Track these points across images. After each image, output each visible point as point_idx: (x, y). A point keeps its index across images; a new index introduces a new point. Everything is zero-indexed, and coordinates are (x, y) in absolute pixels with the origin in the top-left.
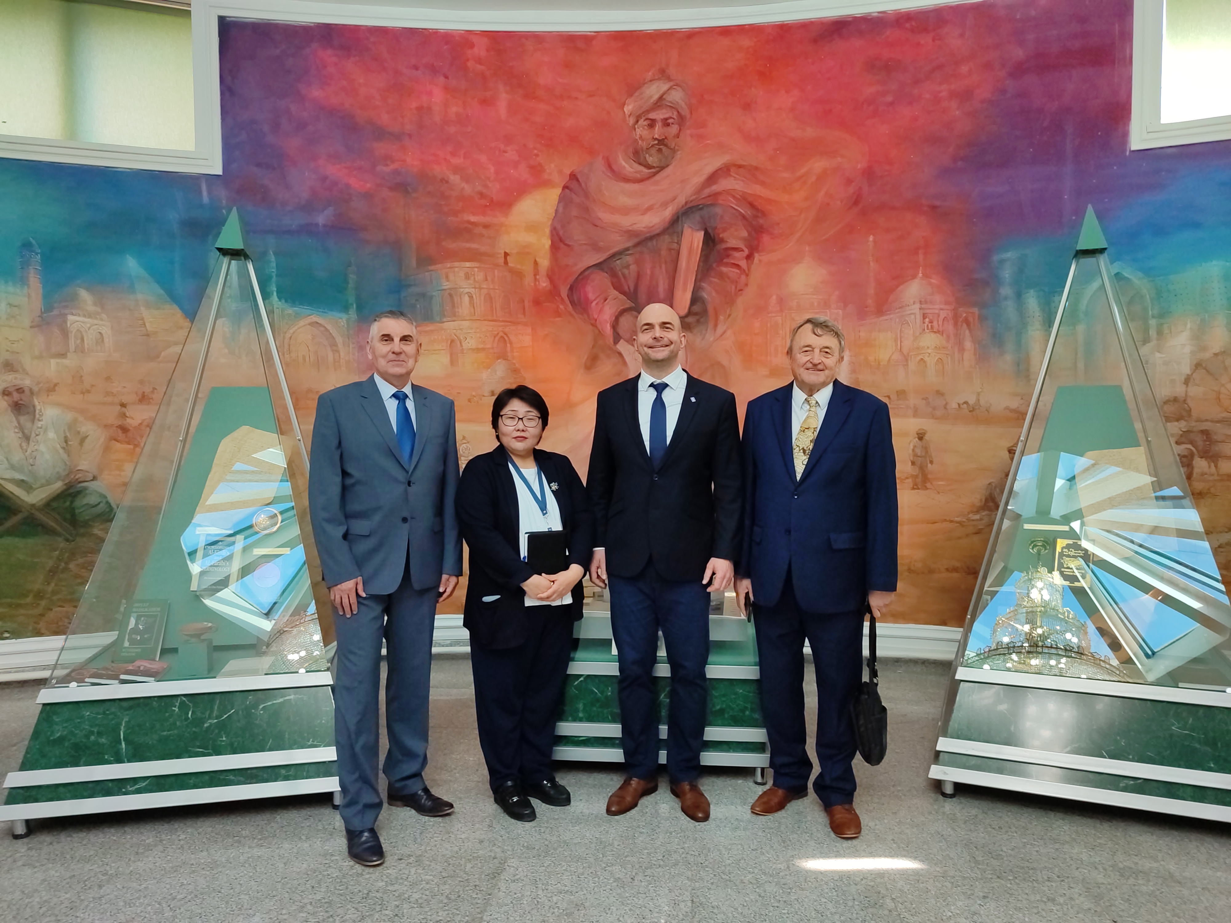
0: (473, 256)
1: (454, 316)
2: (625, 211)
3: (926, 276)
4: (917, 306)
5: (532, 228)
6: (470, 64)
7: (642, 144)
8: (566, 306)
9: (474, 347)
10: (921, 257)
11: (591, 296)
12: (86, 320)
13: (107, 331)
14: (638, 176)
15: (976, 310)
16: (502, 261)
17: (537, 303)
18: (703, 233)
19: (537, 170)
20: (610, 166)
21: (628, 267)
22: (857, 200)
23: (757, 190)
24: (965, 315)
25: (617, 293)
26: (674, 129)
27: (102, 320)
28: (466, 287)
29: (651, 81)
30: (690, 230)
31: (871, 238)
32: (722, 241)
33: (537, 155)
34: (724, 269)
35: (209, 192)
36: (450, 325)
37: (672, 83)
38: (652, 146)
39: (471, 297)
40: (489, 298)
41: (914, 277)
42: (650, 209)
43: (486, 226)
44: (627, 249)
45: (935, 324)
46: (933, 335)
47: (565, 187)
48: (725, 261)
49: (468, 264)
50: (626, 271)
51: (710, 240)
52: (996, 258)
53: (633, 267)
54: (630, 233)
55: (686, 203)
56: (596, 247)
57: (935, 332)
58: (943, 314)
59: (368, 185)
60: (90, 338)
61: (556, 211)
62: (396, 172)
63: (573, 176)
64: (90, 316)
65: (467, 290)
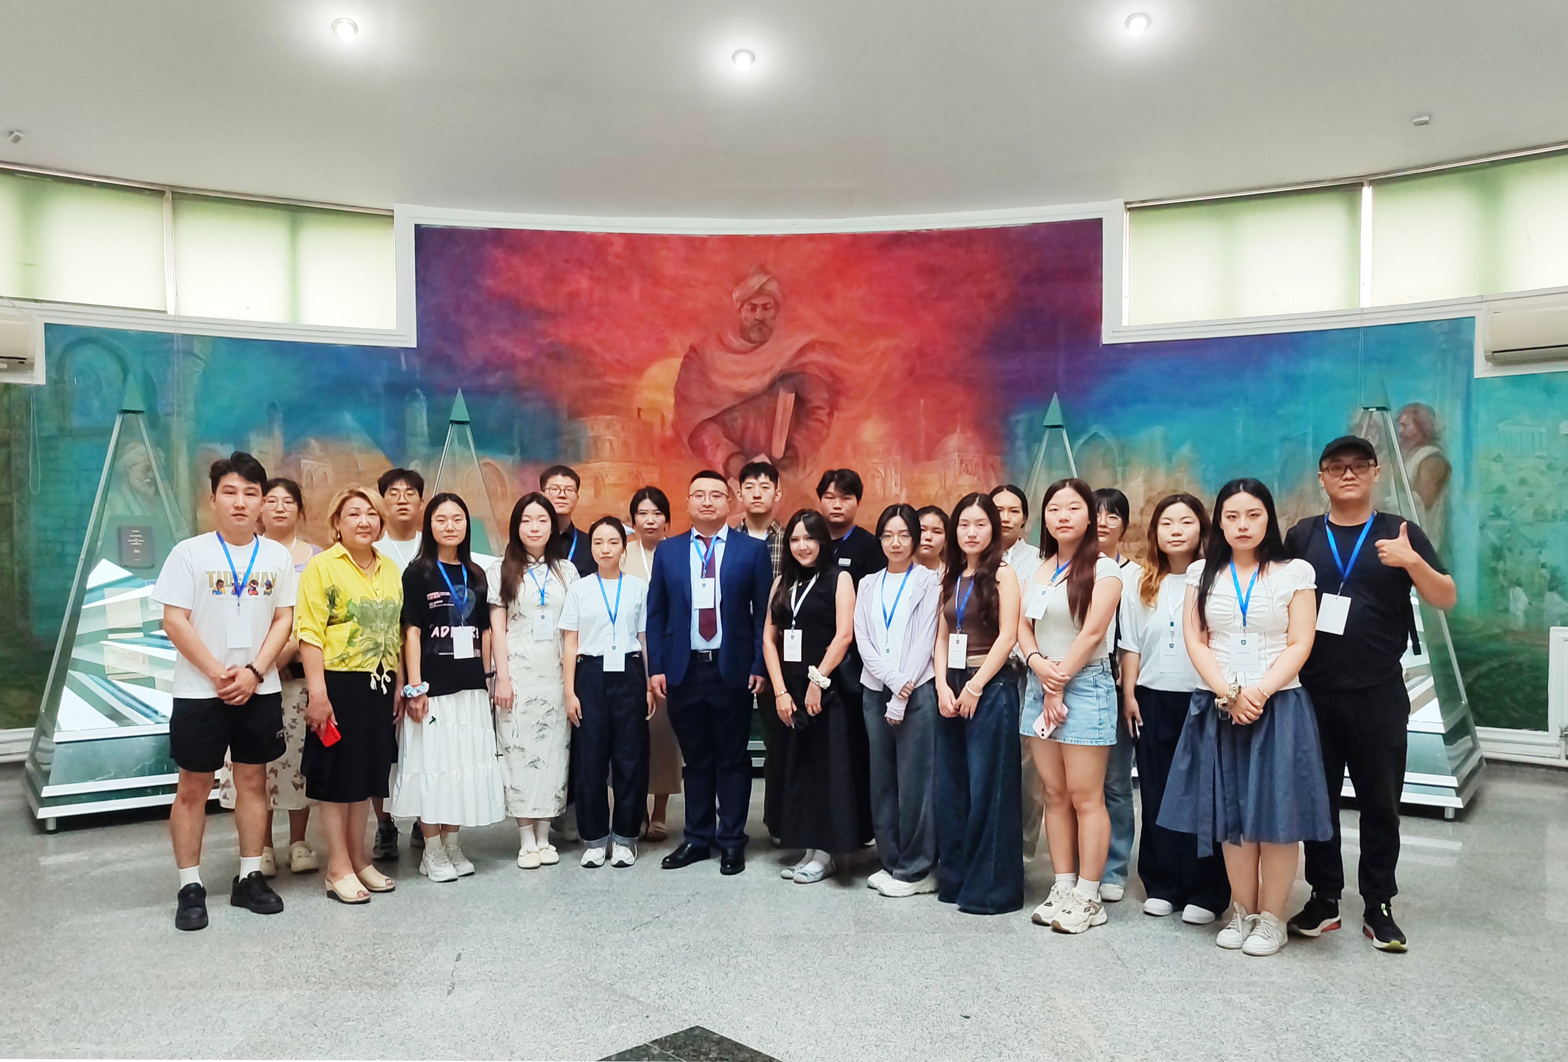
0: (614, 410)
1: (598, 458)
2: (733, 376)
3: (963, 431)
4: (956, 454)
5: (660, 388)
6: (611, 259)
7: (747, 324)
8: (686, 451)
9: (613, 482)
10: (959, 416)
11: (707, 442)
12: (315, 463)
13: (329, 471)
14: (743, 349)
15: (999, 458)
16: (636, 414)
17: (664, 447)
18: (794, 395)
19: (663, 342)
20: (721, 341)
21: (736, 420)
22: (911, 372)
23: (835, 361)
24: (991, 461)
25: (727, 440)
26: (771, 313)
27: (326, 462)
28: (608, 435)
29: (754, 274)
30: (784, 392)
31: (922, 401)
32: (809, 401)
33: (663, 331)
34: (812, 424)
35: (407, 361)
36: (595, 466)
37: (769, 277)
38: (755, 325)
39: (611, 443)
40: (626, 444)
41: (954, 431)
42: (752, 375)
43: (623, 387)
44: (735, 406)
45: (970, 468)
46: (968, 476)
47: (685, 357)
48: (812, 416)
49: (609, 417)
50: (734, 424)
51: (800, 401)
52: (1013, 418)
53: (740, 421)
54: (738, 394)
55: (781, 371)
56: (710, 405)
57: (970, 474)
58: (975, 461)
59: (530, 354)
60: (317, 477)
61: (679, 376)
62: (551, 344)
63: (692, 348)
64: (317, 460)
65: (608, 438)
